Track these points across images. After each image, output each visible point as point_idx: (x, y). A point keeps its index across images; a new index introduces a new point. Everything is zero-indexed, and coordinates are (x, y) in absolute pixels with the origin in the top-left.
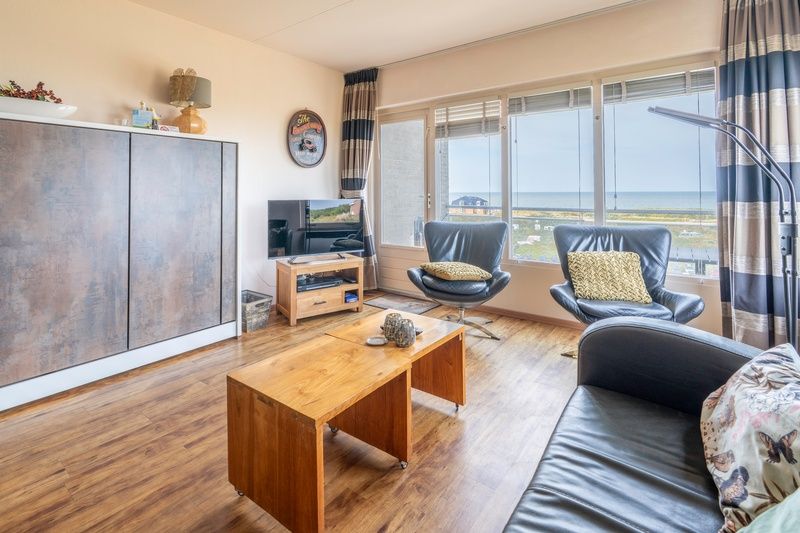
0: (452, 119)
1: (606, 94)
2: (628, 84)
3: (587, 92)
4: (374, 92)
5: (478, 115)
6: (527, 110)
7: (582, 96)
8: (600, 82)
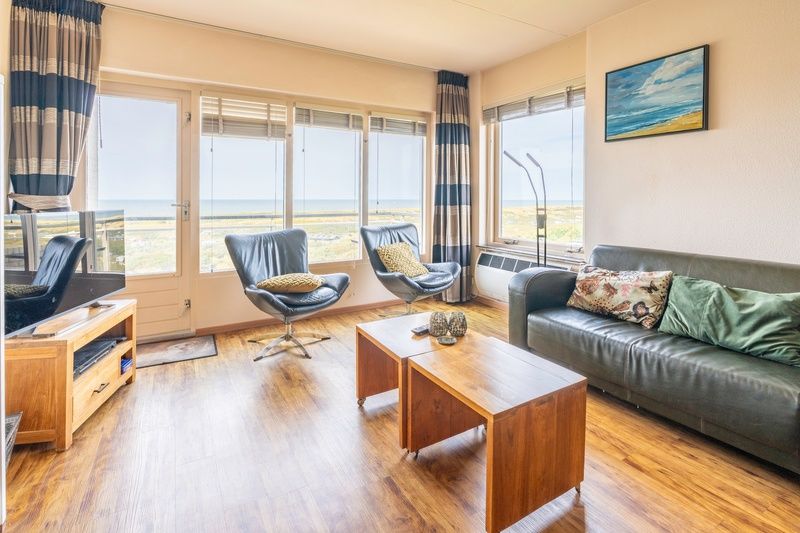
0: (227, 113)
1: (372, 124)
2: (387, 121)
3: (360, 119)
4: (99, 41)
5: (262, 117)
6: (315, 123)
7: (358, 122)
8: (370, 113)
